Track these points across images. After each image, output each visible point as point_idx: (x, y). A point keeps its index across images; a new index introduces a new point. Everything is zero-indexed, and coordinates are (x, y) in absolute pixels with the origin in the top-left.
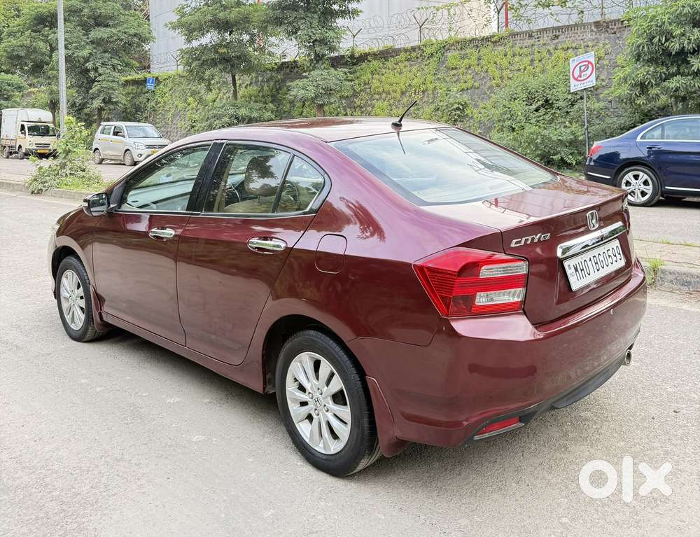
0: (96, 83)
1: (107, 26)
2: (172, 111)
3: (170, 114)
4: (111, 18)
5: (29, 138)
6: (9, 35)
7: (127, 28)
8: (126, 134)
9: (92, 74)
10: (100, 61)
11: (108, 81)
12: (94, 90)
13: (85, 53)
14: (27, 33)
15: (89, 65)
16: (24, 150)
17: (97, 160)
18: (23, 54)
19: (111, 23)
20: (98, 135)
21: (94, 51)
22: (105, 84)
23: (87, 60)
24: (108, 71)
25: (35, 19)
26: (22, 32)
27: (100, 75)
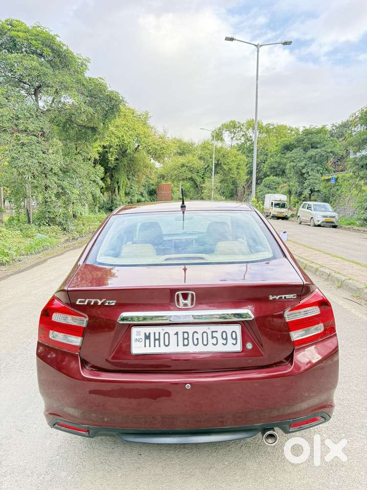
0: (307, 181)
1: (317, 148)
2: (349, 196)
3: (347, 198)
4: (319, 143)
5: (274, 209)
6: (271, 156)
7: (327, 148)
8: (313, 209)
9: (305, 175)
10: (310, 168)
11: (314, 179)
12: (305, 185)
13: (302, 164)
14: (279, 155)
15: (304, 171)
16: (271, 215)
17: (299, 222)
18: (276, 166)
19: (319, 146)
20: (301, 209)
21: (308, 162)
22: (311, 181)
23: (303, 168)
24: (314, 173)
25: (283, 147)
26: (277, 154)
27: (309, 176)
